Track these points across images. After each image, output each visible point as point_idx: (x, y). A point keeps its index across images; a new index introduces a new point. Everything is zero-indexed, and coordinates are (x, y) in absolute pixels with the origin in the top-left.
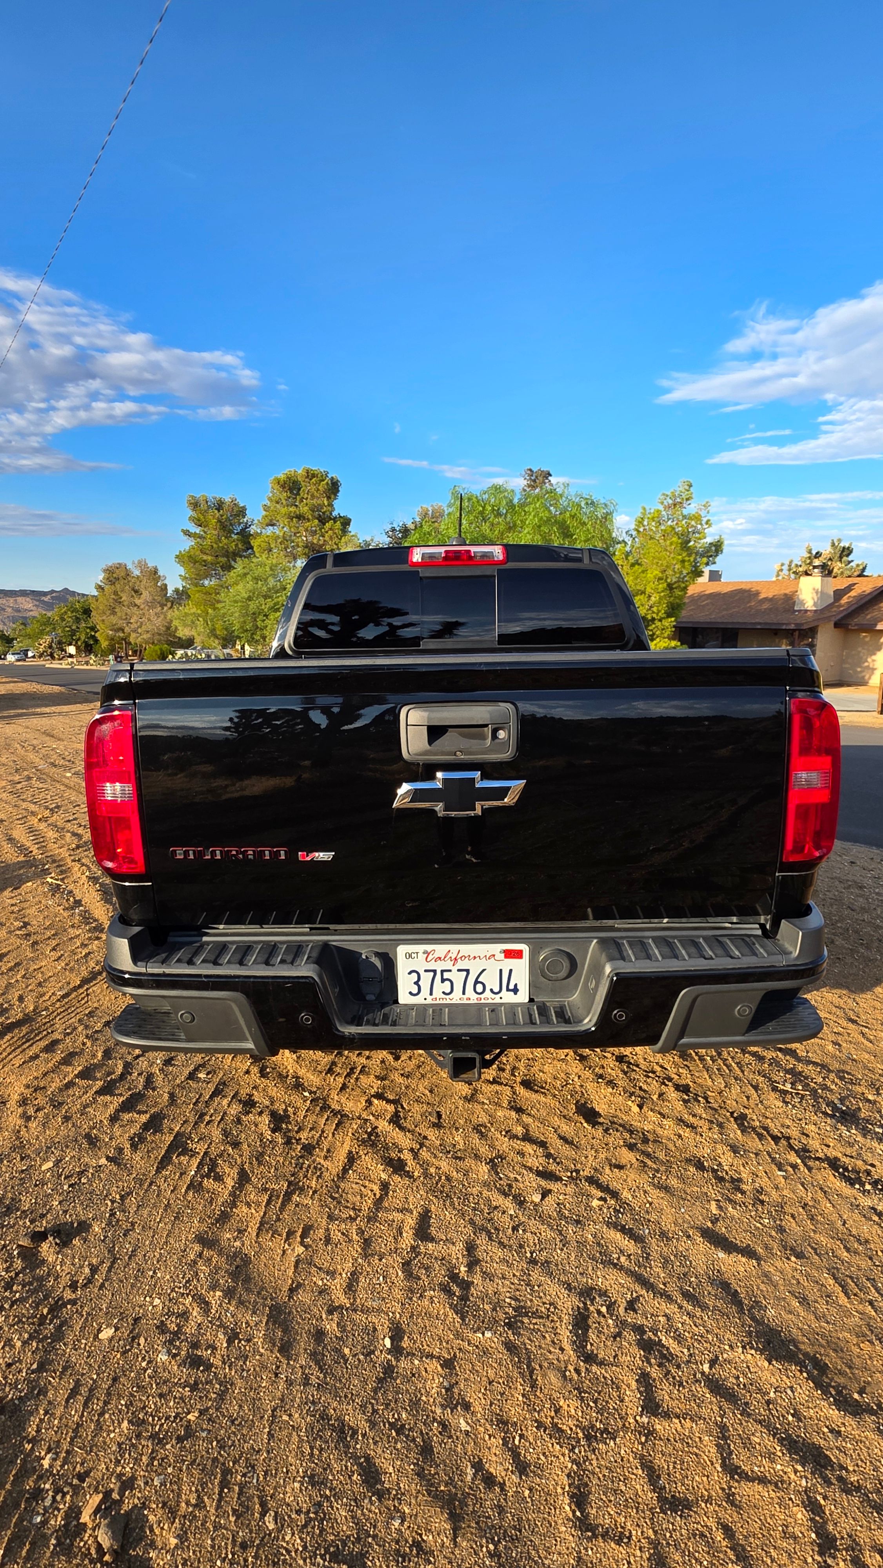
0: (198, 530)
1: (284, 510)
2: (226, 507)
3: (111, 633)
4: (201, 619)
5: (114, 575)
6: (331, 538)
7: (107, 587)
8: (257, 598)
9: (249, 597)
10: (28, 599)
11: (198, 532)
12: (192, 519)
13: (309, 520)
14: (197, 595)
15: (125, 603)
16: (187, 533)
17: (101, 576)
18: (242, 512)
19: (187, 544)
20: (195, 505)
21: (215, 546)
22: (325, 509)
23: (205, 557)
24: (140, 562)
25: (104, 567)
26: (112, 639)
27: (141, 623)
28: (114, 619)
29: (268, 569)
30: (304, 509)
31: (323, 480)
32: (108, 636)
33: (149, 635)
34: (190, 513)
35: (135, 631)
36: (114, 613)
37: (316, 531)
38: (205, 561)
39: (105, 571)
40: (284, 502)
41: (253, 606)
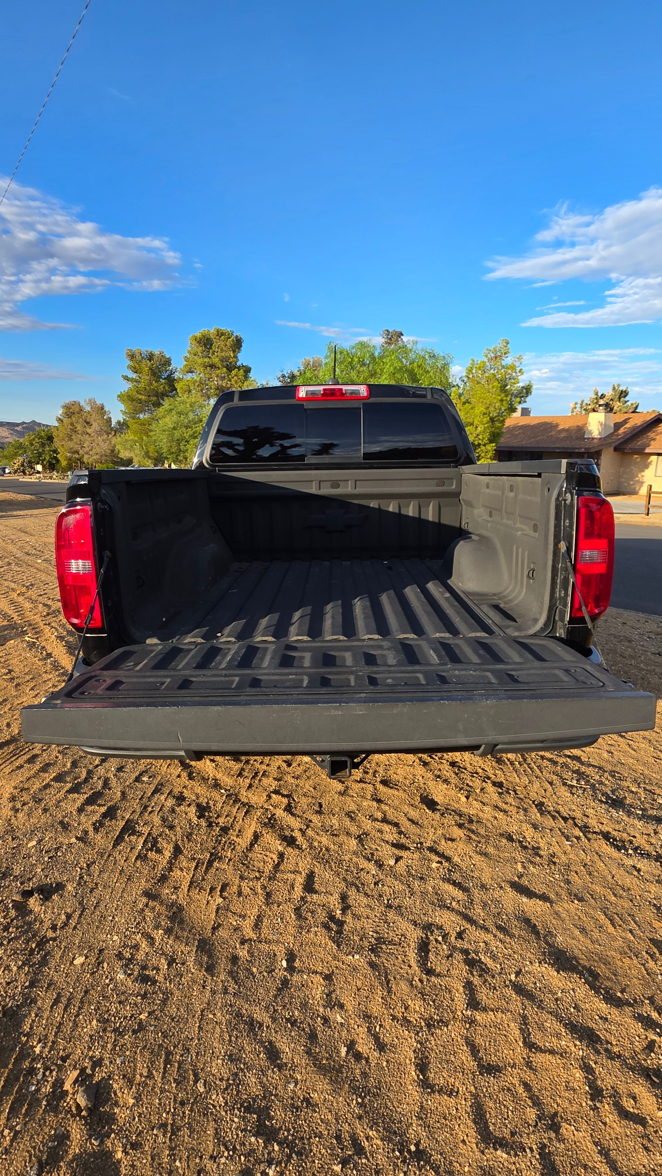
0: (135, 376)
1: (200, 361)
2: (155, 358)
3: (69, 454)
4: (137, 444)
5: (71, 410)
6: (236, 382)
7: (65, 420)
8: (180, 428)
9: (174, 427)
10: (4, 429)
11: (134, 377)
12: (130, 367)
13: (219, 368)
14: (134, 426)
15: (80, 432)
16: (126, 378)
17: (60, 412)
18: (168, 362)
19: (126, 387)
20: (132, 357)
21: (148, 388)
22: (231, 360)
23: (140, 397)
24: (90, 400)
25: (63, 404)
26: (70, 459)
27: (92, 447)
28: (71, 444)
29: (188, 406)
30: (216, 360)
31: (230, 338)
32: (66, 457)
33: (98, 457)
34: (128, 362)
35: (87, 453)
36: (71, 439)
37: (225, 377)
38: (140, 399)
39: (63, 407)
40: (200, 354)
41: (177, 434)
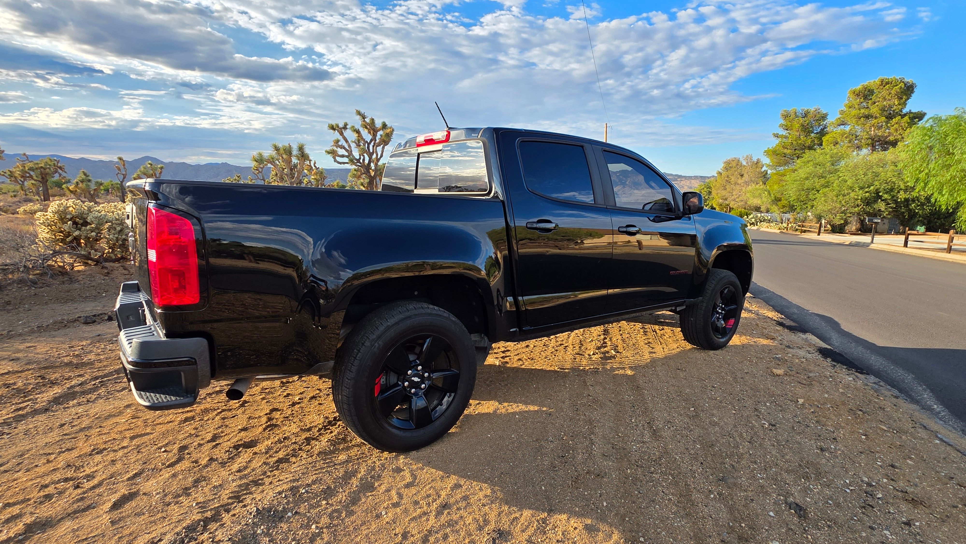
0: (785, 133)
1: (854, 112)
2: (809, 116)
3: (721, 201)
4: (766, 193)
5: (730, 165)
6: (896, 130)
7: (724, 173)
8: (813, 178)
9: (807, 177)
10: (697, 181)
11: (784, 134)
12: (781, 126)
13: (876, 118)
14: (775, 177)
15: (732, 183)
16: (777, 136)
17: (720, 167)
18: (824, 117)
19: (774, 143)
20: (786, 116)
21: (794, 143)
22: (895, 107)
23: (785, 151)
24: (747, 156)
25: (725, 160)
26: (721, 205)
27: (740, 195)
28: (724, 193)
29: (828, 156)
30: (874, 110)
31: (897, 86)
32: (718, 203)
33: (742, 203)
34: (783, 122)
35: (734, 200)
36: (725, 189)
37: (882, 125)
38: (785, 154)
39: (725, 163)
40: (856, 106)
41: (808, 184)
